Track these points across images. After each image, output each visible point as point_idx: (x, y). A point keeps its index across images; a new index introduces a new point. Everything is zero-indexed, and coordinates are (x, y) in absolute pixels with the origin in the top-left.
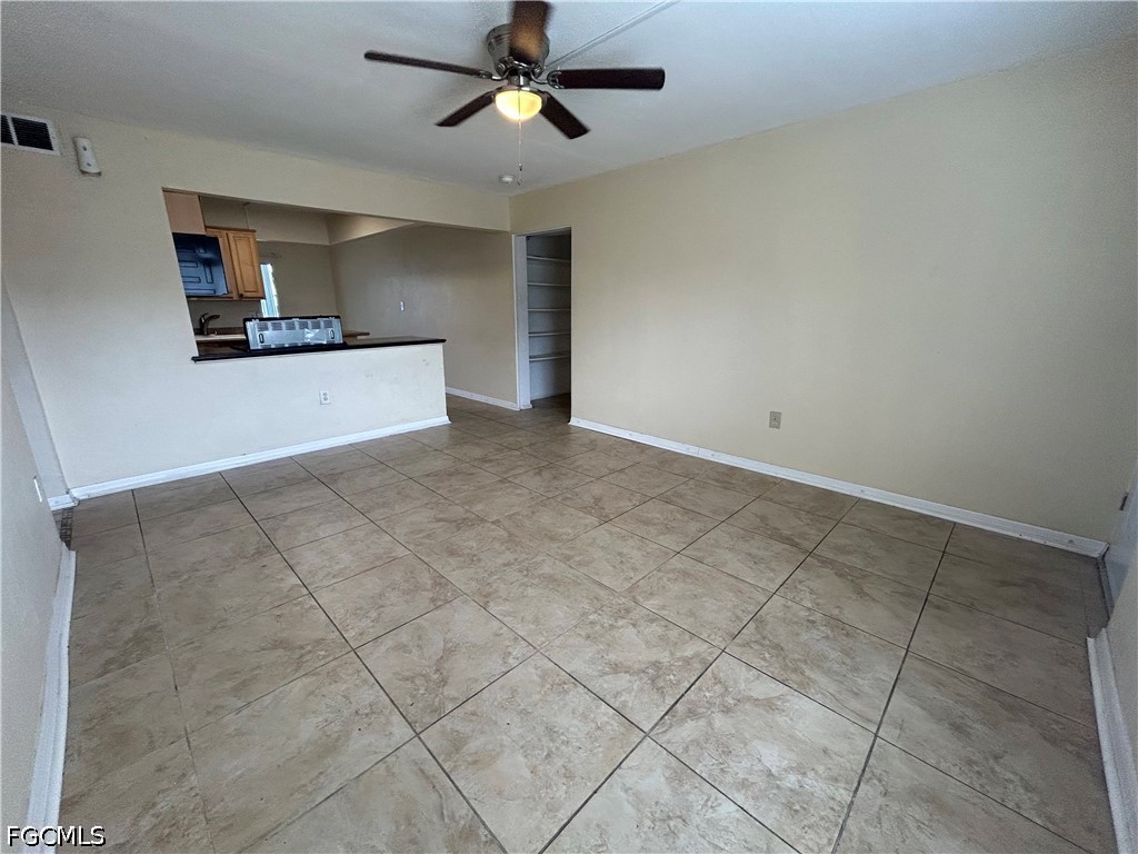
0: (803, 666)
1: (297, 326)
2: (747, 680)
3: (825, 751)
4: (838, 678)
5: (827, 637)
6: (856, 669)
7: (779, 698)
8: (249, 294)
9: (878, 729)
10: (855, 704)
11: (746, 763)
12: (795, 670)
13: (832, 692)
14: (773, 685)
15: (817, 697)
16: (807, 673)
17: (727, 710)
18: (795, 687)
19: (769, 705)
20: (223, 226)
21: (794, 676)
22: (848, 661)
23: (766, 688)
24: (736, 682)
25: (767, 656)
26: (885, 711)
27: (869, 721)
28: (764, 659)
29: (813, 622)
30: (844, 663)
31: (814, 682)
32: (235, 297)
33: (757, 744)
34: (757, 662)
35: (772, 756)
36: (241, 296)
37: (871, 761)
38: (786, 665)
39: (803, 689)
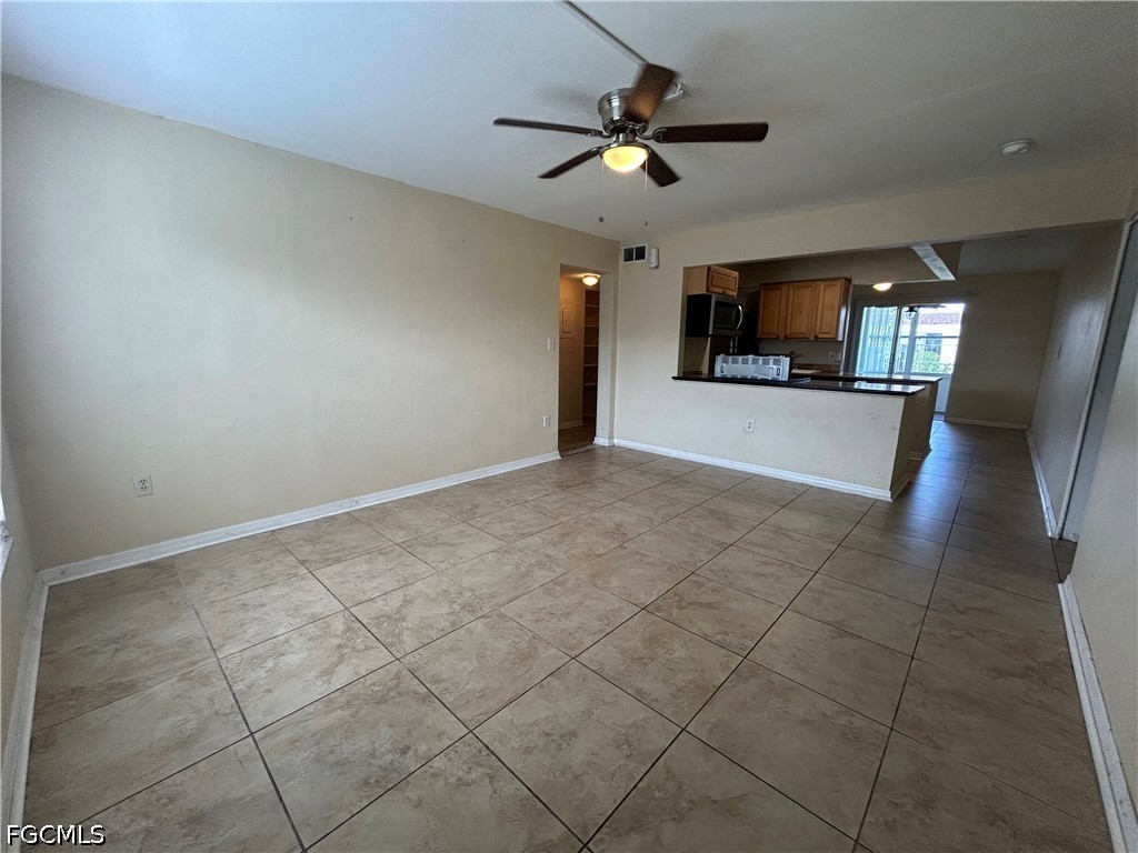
0: (349, 712)
1: (750, 361)
2: (358, 666)
3: (269, 691)
4: (318, 736)
5: (373, 755)
6: (318, 759)
7: (329, 680)
8: (821, 336)
9: (254, 740)
10: (286, 735)
11: (297, 645)
12: (348, 702)
13: (308, 723)
14: (344, 681)
15: (312, 707)
16: (339, 712)
17: (339, 647)
18: (332, 696)
19: (328, 672)
20: (820, 277)
21: (343, 699)
22: (332, 759)
23: (343, 676)
24: (360, 658)
25: (377, 688)
26: (262, 756)
27: (265, 737)
28: (374, 684)
29: (404, 751)
30: (332, 752)
31: (327, 713)
32: (812, 338)
33: (306, 654)
34: (374, 678)
35: (291, 660)
36: (816, 337)
37: (240, 718)
38: (358, 698)
39: (327, 701)
